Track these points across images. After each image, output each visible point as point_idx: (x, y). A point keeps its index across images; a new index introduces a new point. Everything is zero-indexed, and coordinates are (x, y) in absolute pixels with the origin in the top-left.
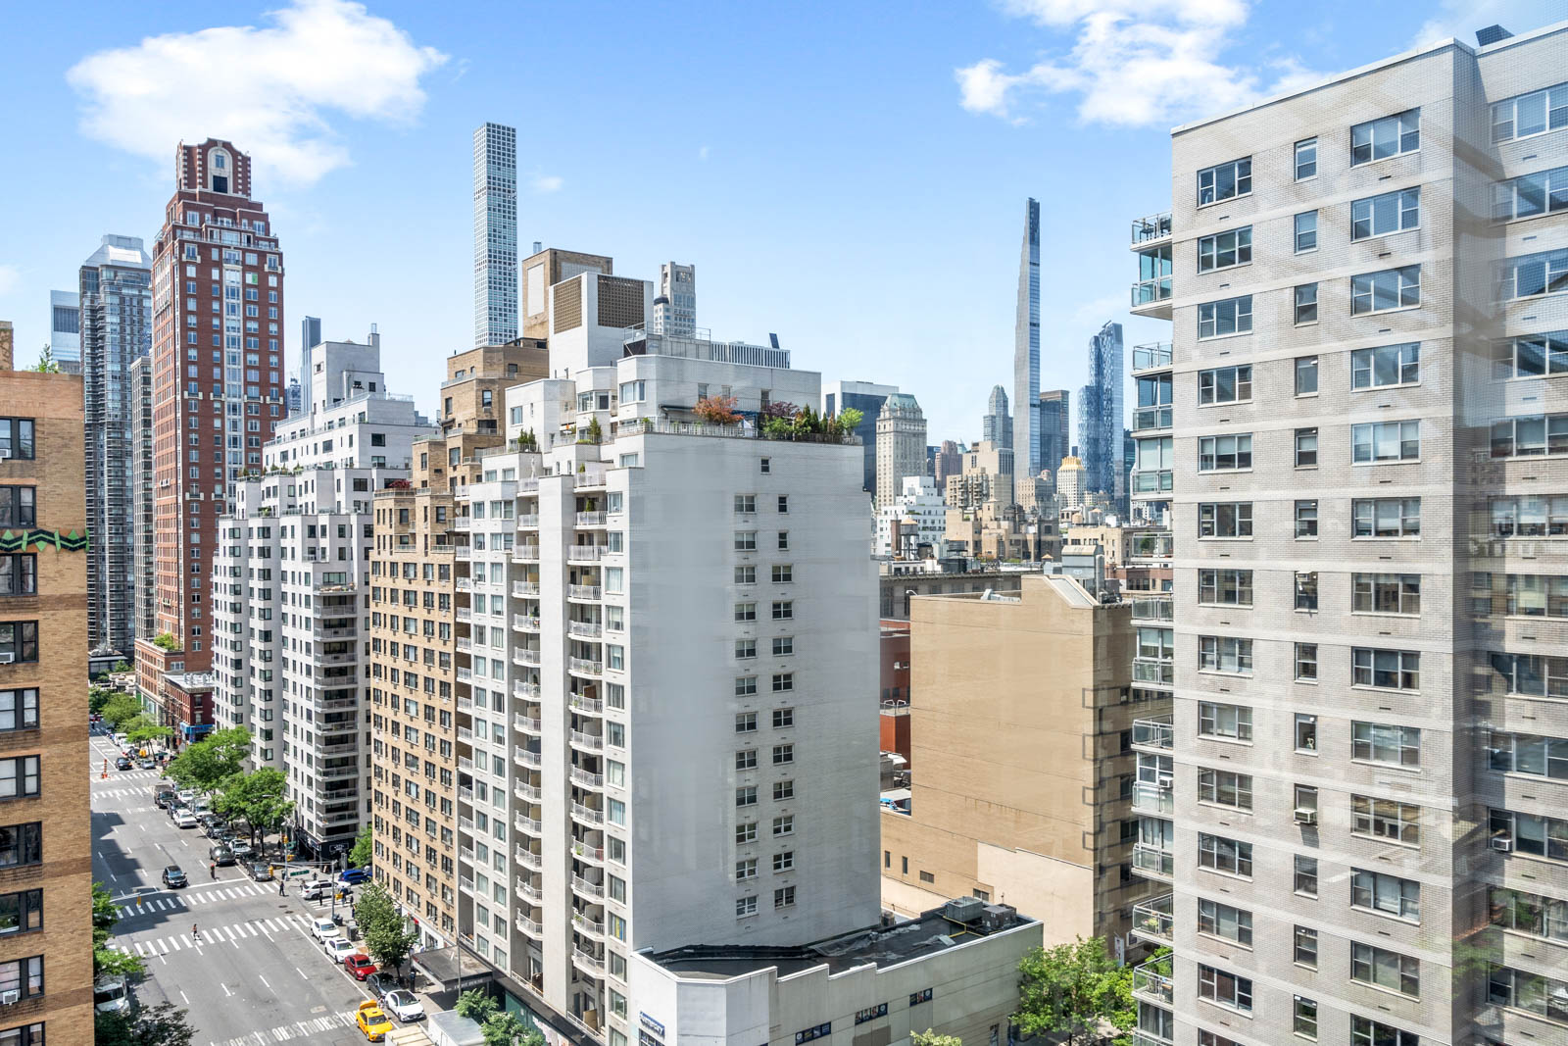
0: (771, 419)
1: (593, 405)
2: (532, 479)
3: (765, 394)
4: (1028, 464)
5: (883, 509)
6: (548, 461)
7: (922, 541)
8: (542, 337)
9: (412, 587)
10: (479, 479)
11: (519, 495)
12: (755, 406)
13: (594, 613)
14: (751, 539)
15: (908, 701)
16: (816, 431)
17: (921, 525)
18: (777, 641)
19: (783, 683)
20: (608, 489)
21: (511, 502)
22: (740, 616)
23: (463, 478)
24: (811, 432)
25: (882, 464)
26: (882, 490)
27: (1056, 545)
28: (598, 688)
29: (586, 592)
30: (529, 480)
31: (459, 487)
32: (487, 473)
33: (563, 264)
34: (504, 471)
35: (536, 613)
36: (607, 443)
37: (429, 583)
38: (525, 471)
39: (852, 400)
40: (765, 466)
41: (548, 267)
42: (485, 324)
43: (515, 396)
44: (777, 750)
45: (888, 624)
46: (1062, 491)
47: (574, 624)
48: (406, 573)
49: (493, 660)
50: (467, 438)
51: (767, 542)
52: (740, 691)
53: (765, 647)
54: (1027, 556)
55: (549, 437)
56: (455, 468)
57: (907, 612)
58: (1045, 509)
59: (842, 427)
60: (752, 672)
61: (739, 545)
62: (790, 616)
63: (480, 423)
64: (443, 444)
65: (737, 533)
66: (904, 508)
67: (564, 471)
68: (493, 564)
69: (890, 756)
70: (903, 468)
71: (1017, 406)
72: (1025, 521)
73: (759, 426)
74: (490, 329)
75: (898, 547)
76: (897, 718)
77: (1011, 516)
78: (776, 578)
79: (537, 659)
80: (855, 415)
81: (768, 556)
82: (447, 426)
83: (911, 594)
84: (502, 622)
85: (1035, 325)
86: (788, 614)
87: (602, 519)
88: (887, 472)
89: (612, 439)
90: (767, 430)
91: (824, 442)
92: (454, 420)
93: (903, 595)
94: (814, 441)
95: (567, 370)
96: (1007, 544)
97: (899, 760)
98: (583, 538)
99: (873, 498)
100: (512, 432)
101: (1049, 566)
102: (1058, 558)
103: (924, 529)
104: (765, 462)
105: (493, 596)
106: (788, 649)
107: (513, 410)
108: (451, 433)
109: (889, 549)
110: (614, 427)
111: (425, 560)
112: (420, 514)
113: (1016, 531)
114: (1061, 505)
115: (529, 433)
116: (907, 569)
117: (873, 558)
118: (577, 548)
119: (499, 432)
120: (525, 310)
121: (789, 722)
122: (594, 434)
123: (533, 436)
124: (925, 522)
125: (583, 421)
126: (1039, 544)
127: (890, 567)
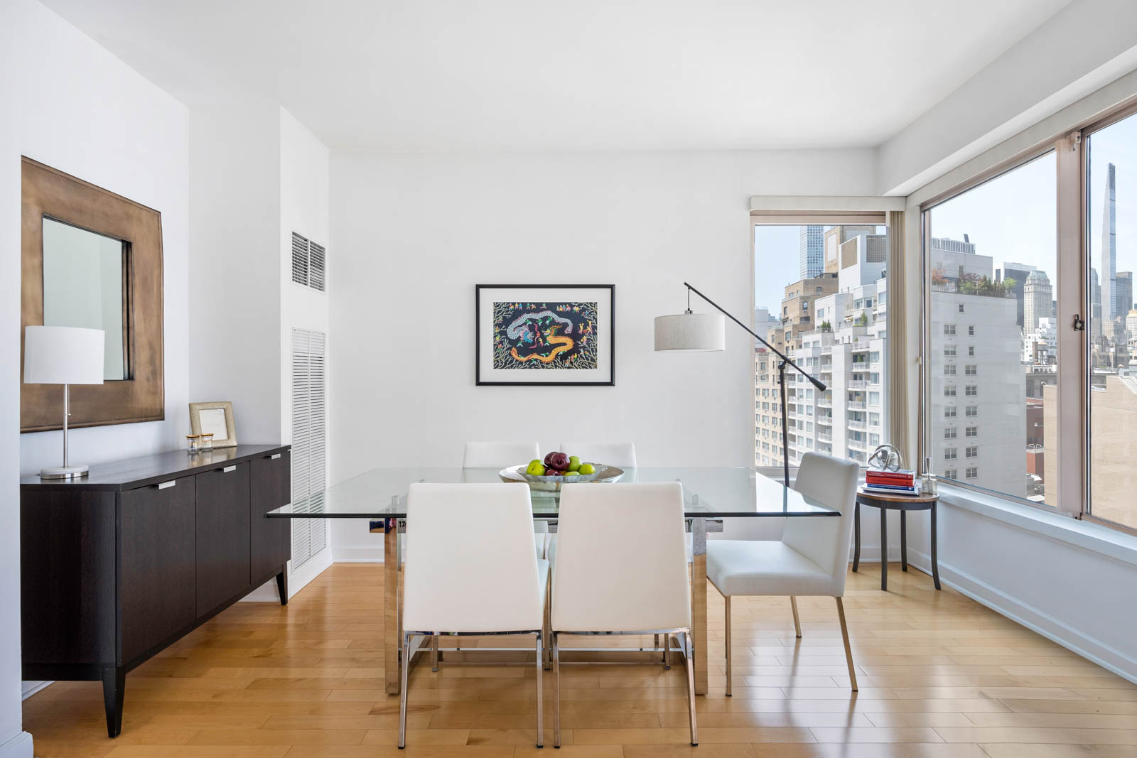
0: (965, 282)
1: (863, 306)
2: (828, 346)
3: (961, 268)
4: (1109, 313)
5: (1028, 335)
6: (837, 336)
7: (1050, 354)
8: (834, 272)
9: (767, 401)
10: (801, 347)
11: (822, 354)
12: (956, 274)
13: (862, 416)
14: (953, 350)
15: (1043, 445)
16: (990, 290)
17: (1049, 345)
18: (968, 408)
19: (971, 432)
20: (871, 350)
21: (817, 358)
22: (947, 393)
23: (792, 347)
24: (987, 290)
25: (1027, 310)
26: (1027, 324)
27: (1125, 359)
28: (864, 456)
29: (858, 405)
30: (827, 347)
31: (790, 351)
32: (805, 344)
33: (847, 231)
34: (814, 342)
35: (830, 415)
36: (871, 326)
37: (775, 398)
38: (825, 342)
39: (1010, 273)
40: (961, 309)
41: (839, 234)
42: (806, 265)
43: (819, 304)
44: (968, 470)
45: (1031, 401)
46: (1129, 329)
47: (851, 421)
48: (763, 394)
49: (807, 439)
50: (794, 326)
51: (963, 351)
52: (947, 436)
53: (961, 412)
54: (1109, 365)
55: (838, 324)
56: (788, 342)
57: (1042, 394)
58: (1120, 338)
59: (1004, 288)
60: (954, 425)
61: (947, 353)
62: (976, 394)
63: (801, 318)
64: (782, 331)
65: (946, 346)
66: (1040, 335)
67: (846, 341)
68: (807, 390)
69: (1032, 476)
70: (1039, 312)
71: (1103, 280)
72: (1108, 345)
73: (958, 286)
74: (808, 268)
75: (1037, 357)
76: (1036, 454)
77: (1100, 342)
78: (968, 372)
79: (831, 439)
80: (1012, 281)
81: (962, 360)
82: (785, 321)
83: (1044, 384)
84: (812, 419)
85: (1113, 234)
86: (974, 393)
87: (867, 366)
88: (1030, 314)
89: (874, 323)
90: (962, 288)
91: (994, 296)
92: (788, 318)
93: (1039, 384)
94: (989, 295)
95: (848, 288)
96: (1098, 357)
97: (1037, 478)
98: (856, 377)
99: (1022, 329)
100: (818, 322)
101: (1122, 371)
102: (1127, 366)
103: (1051, 347)
104: (961, 306)
105: (807, 406)
106: (975, 413)
107: (819, 311)
108: (786, 325)
109: (1031, 358)
110: (875, 316)
111: (773, 388)
112: (771, 365)
113: (1103, 350)
114: (1128, 335)
115: (827, 322)
116: (1042, 369)
117: (1023, 363)
118: (853, 381)
119: (811, 322)
120: (826, 258)
121: (975, 454)
122: (864, 321)
123: (829, 324)
124: (1052, 343)
125: (857, 314)
126: (1116, 358)
127: (1032, 368)
